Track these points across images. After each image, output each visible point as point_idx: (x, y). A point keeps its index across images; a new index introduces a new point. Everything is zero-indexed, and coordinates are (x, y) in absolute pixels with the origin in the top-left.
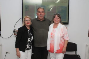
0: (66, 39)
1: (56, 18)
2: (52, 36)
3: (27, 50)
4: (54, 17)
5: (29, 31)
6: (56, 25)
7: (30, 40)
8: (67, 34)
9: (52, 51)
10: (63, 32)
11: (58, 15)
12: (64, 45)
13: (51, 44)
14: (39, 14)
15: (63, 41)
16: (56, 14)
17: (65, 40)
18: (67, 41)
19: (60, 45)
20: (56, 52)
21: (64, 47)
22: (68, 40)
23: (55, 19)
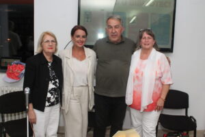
0: (167, 82)
1: (145, 38)
2: (137, 77)
3: (50, 106)
4: (141, 37)
5: (50, 64)
6: (147, 53)
7: (53, 84)
8: (168, 72)
9: (137, 106)
10: (160, 68)
11: (149, 30)
12: (161, 94)
13: (134, 92)
14: (110, 30)
15: (160, 85)
16: (144, 31)
17: (163, 84)
18: (167, 87)
19: (154, 93)
20: (146, 108)
21: (160, 97)
22: (170, 85)
23: (143, 41)
